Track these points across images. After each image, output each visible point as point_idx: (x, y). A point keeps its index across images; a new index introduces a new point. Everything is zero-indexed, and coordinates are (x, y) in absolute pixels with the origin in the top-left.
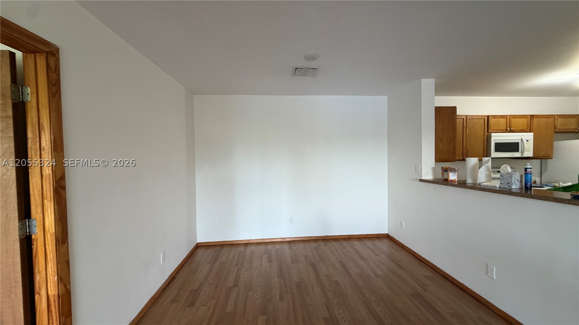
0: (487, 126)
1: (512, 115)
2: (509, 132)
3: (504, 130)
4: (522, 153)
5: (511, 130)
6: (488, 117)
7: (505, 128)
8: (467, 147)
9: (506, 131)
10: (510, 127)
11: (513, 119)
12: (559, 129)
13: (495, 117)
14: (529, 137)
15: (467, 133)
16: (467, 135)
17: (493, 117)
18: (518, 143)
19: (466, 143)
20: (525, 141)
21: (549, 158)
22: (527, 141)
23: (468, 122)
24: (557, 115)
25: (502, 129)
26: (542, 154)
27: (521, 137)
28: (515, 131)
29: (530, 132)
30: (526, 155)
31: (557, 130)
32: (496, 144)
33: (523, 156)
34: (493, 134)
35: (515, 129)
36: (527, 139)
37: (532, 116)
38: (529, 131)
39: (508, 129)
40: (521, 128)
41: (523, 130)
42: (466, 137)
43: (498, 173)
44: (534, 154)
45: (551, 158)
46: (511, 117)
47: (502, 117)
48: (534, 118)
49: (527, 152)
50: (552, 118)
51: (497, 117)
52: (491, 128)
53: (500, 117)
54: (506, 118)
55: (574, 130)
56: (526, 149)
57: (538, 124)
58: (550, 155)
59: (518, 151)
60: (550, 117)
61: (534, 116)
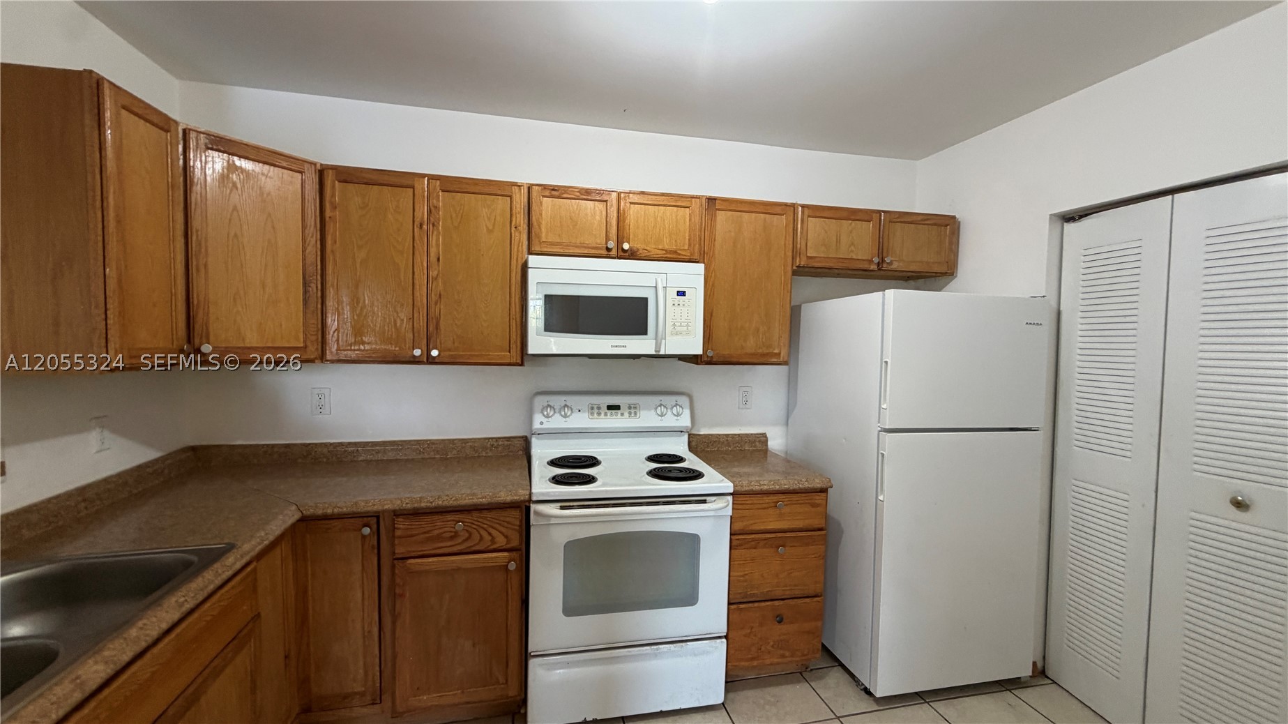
0: (523, 229)
1: (628, 192)
2: (617, 258)
3: (594, 247)
4: (660, 338)
5: (624, 250)
6: (532, 189)
7: (600, 241)
8: (433, 306)
9: (604, 252)
10: (620, 241)
11: (632, 206)
12: (811, 258)
13: (555, 194)
14: (692, 276)
15: (433, 251)
16: (434, 259)
17: (548, 193)
18: (645, 300)
19: (429, 293)
20: (670, 294)
21: (774, 360)
22: (681, 293)
23: (433, 201)
25: (588, 241)
26: (750, 345)
27: (658, 275)
28: (642, 253)
29: (698, 262)
30: (674, 346)
31: (803, 262)
32: (549, 299)
33: (662, 352)
34: (537, 261)
35: (640, 246)
36: (682, 287)
37: (711, 200)
38: (694, 257)
39: (613, 245)
40: (667, 244)
41: (675, 252)
42: (428, 268)
43: (610, 412)
44: (708, 344)
46: (626, 199)
47: (590, 193)
48: (719, 210)
49: (679, 337)
50: (783, 215)
51: (565, 196)
52: (543, 235)
53: (578, 194)
54: (606, 201)
55: (866, 266)
56: (674, 325)
57: (733, 234)
58: (776, 351)
59: (645, 333)
60: (778, 210)
61: (717, 201)
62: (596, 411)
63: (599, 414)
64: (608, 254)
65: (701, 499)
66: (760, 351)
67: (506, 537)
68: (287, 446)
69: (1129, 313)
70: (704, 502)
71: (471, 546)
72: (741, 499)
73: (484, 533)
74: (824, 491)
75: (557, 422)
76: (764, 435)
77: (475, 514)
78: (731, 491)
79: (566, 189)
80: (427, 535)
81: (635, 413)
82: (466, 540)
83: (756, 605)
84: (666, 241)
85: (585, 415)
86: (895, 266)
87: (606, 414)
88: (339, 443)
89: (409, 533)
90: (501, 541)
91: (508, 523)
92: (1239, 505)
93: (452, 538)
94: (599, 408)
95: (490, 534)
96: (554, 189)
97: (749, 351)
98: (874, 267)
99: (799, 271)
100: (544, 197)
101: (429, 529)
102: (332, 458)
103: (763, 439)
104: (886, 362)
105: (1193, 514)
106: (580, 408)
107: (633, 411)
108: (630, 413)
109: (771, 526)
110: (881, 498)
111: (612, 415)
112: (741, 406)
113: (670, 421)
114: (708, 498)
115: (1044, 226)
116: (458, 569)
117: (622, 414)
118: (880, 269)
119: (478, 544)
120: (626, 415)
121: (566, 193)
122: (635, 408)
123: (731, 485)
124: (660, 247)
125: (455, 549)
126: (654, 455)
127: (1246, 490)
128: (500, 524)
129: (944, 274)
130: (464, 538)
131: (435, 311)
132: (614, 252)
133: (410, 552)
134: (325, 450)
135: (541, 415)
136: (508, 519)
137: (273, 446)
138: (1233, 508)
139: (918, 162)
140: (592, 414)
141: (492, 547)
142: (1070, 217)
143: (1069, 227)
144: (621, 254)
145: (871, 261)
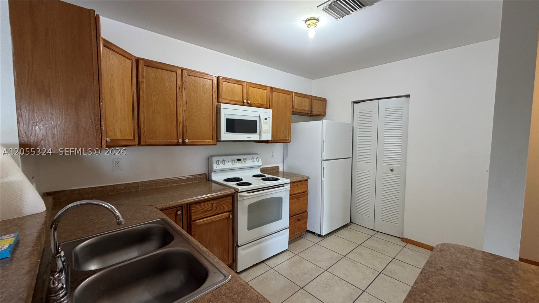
0: (216, 93)
1: (249, 83)
2: (246, 106)
3: (239, 102)
4: (260, 134)
5: (248, 103)
6: (218, 78)
7: (241, 100)
8: (185, 122)
9: (242, 103)
10: (247, 100)
11: (250, 88)
12: (296, 109)
13: (227, 80)
14: (267, 113)
15: (184, 99)
16: (185, 103)
17: (224, 80)
18: (256, 121)
19: (183, 117)
20: (263, 120)
21: (287, 141)
22: (266, 119)
23: (184, 79)
24: (294, 92)
25: (237, 99)
26: (281, 137)
27: (259, 113)
28: (253, 105)
29: (270, 109)
30: (264, 138)
31: (294, 110)
32: (228, 120)
33: (261, 139)
34: (223, 105)
35: (252, 102)
36: (266, 117)
37: (272, 88)
38: (268, 107)
39: (245, 101)
41: (262, 105)
42: (182, 106)
43: (238, 162)
44: (273, 136)
45: (290, 142)
46: (249, 85)
47: (237, 82)
48: (274, 91)
49: (265, 134)
50: (289, 95)
51: (230, 82)
52: (223, 95)
53: (234, 82)
54: (242, 85)
55: (307, 112)
56: (264, 130)
57: (277, 100)
58: (288, 138)
59: (256, 133)
60: (288, 93)
61: (274, 89)
62: (233, 161)
63: (235, 162)
64: (243, 104)
65: (282, 185)
66: (284, 138)
67: (228, 207)
68: (102, 187)
69: (369, 127)
70: (283, 186)
71: (217, 212)
72: (293, 184)
73: (221, 206)
74: (307, 180)
75: (221, 166)
76: (278, 167)
77: (218, 200)
78: (290, 182)
79: (230, 79)
80: (203, 210)
81: (246, 161)
82: (215, 211)
83: (293, 217)
84: (260, 101)
85: (230, 163)
86: (314, 112)
87: (237, 162)
88: (128, 183)
89: (197, 211)
90: (226, 209)
91: (228, 201)
92: (392, 170)
93: (211, 210)
94: (234, 160)
95: (223, 207)
96: (226, 79)
97: (281, 138)
98: (310, 112)
99: (294, 113)
100: (223, 81)
101: (203, 208)
102: (126, 190)
103: (277, 168)
104: (324, 141)
105: (383, 174)
106: (228, 161)
107: (245, 161)
108: (244, 162)
109: (296, 192)
110: (323, 179)
111: (238, 163)
112: (272, 157)
113: (256, 164)
114: (285, 185)
115: (350, 104)
116: (213, 222)
117: (242, 162)
118: (311, 113)
119: (219, 211)
120: (243, 162)
121: (230, 81)
122: (245, 159)
123: (290, 180)
124: (258, 103)
125: (212, 214)
126: (255, 175)
127: (393, 167)
128: (226, 202)
129: (323, 115)
130: (215, 209)
131: (185, 124)
132: (245, 104)
133: (197, 218)
134: (123, 187)
135: (216, 164)
136: (228, 200)
137: (95, 188)
138: (390, 171)
139: (313, 81)
140: (233, 163)
141: (225, 211)
142: (355, 102)
143: (355, 105)
144: (247, 104)
145: (309, 111)
